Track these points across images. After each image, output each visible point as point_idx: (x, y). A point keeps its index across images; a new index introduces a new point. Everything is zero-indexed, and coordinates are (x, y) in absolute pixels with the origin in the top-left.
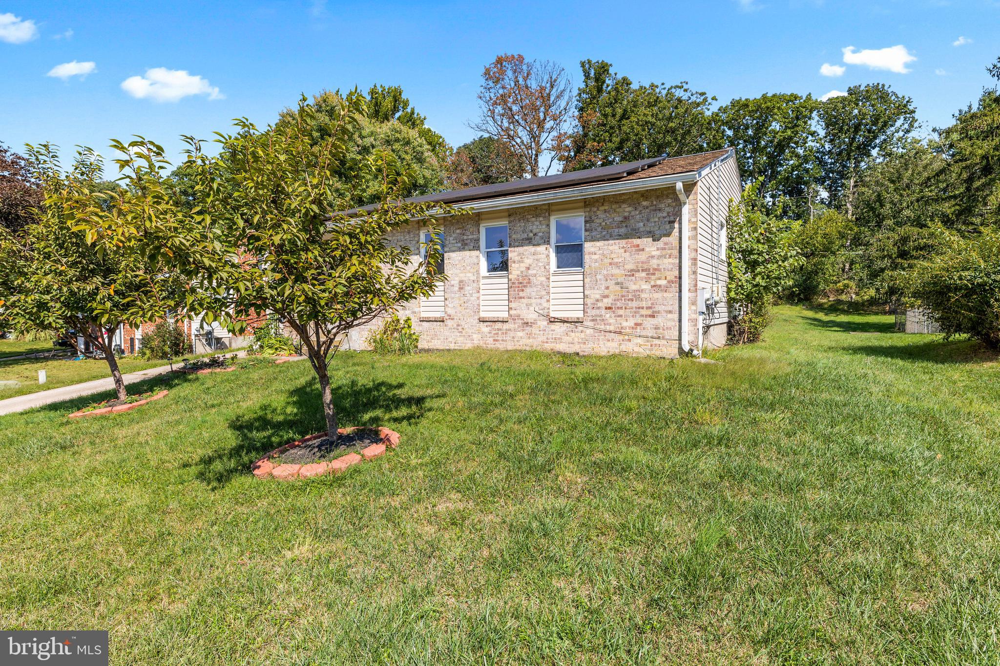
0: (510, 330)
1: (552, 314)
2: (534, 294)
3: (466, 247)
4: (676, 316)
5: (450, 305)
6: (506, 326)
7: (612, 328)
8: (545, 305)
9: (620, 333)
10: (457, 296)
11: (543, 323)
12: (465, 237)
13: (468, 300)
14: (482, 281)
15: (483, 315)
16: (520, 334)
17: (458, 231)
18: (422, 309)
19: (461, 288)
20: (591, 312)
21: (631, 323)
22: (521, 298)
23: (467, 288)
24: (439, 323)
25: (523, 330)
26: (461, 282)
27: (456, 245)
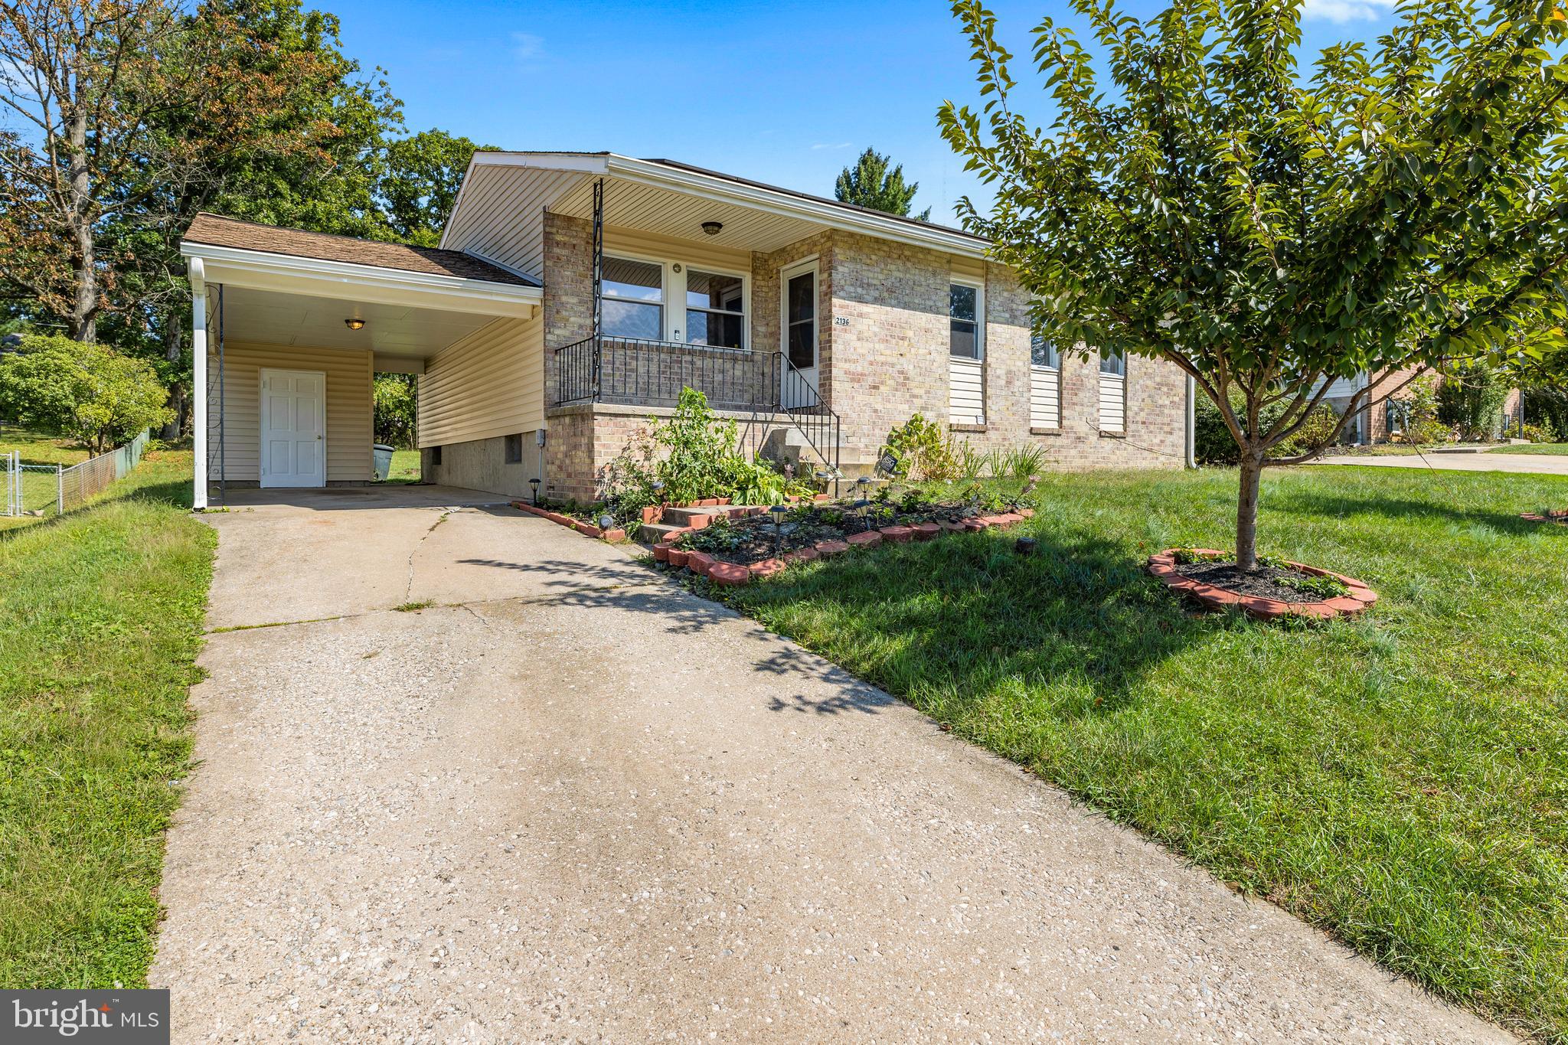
0: (1062, 447)
1: (1103, 428)
2: (1086, 400)
3: (1016, 322)
4: (1183, 433)
5: (993, 407)
6: (1059, 441)
7: (1145, 445)
8: (1095, 415)
9: (1151, 450)
10: (1004, 393)
11: (1094, 438)
12: (1015, 306)
13: (1018, 402)
14: (1034, 376)
15: (1034, 424)
16: (1073, 452)
17: (1005, 294)
18: (952, 410)
19: (1009, 383)
20: (1131, 427)
21: (1157, 441)
22: (1074, 404)
23: (1018, 383)
24: (977, 435)
25: (1075, 447)
26: (1009, 372)
27: (1003, 314)
